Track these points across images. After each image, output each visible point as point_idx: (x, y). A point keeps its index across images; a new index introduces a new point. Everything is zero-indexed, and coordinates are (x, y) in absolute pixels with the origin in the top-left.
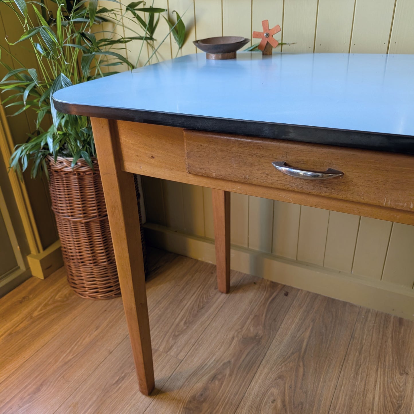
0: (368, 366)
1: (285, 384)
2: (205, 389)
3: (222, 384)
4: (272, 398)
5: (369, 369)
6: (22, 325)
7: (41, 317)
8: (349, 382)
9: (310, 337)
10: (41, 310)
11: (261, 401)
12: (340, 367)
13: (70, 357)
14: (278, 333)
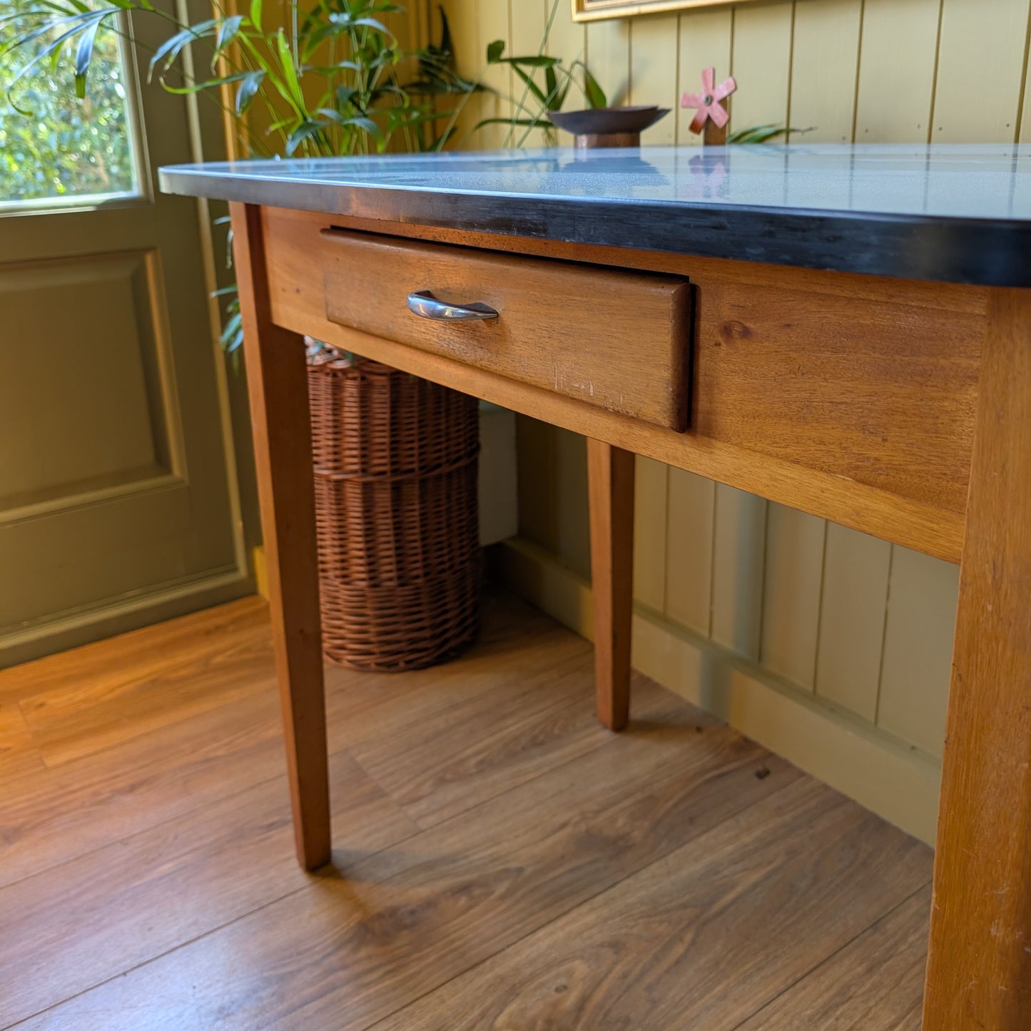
0: (870, 1009)
1: (615, 963)
2: (430, 903)
3: (471, 907)
4: (563, 981)
5: (870, 1016)
6: (183, 672)
7: (224, 668)
8: (790, 1023)
9: (755, 886)
10: (231, 656)
11: (533, 977)
12: (790, 982)
13: (221, 752)
14: (678, 852)
